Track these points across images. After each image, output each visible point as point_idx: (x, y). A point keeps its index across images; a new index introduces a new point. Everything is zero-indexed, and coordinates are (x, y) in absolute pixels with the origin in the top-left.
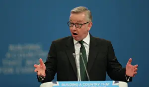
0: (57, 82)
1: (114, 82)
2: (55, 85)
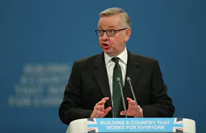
1: (176, 119)
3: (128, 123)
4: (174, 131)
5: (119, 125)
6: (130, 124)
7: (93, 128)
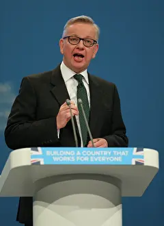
0: (39, 148)
1: (135, 149)
2: (34, 153)
3: (78, 153)
4: (134, 163)
5: (68, 156)
6: (82, 156)
7: (38, 160)
